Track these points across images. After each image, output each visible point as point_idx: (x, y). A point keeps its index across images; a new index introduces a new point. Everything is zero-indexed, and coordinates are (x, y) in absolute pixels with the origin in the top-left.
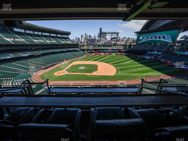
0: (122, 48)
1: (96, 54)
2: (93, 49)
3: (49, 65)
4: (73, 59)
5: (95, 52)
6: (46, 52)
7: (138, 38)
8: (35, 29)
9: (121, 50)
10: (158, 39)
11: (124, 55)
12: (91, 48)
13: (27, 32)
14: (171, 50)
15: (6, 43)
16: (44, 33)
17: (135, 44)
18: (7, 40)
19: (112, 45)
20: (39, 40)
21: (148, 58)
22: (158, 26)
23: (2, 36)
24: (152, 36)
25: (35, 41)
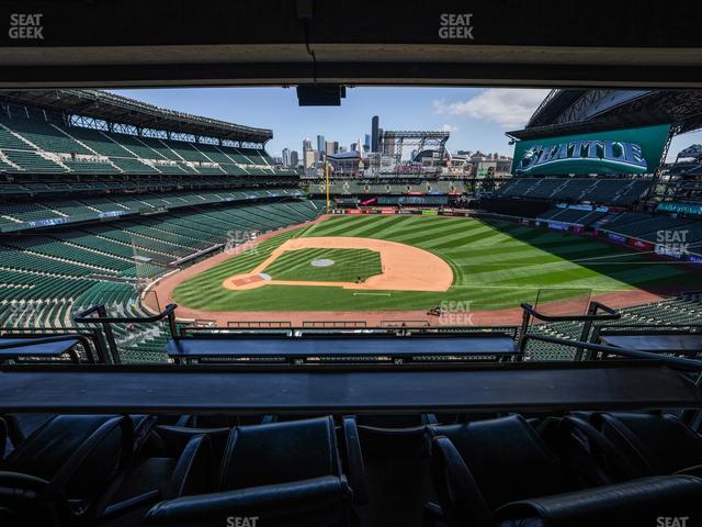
0: (458, 189)
1: (364, 212)
2: (354, 192)
3: (200, 252)
4: (281, 230)
5: (359, 205)
6: (184, 201)
7: (519, 153)
8: (145, 119)
9: (455, 196)
10: (592, 158)
11: (470, 215)
12: (346, 187)
13: (118, 129)
14: (643, 199)
15: (45, 170)
16: (177, 132)
17: (508, 175)
18: (47, 158)
19: (421, 179)
20: (158, 158)
21: (559, 227)
22: (592, 112)
23: (31, 144)
24: (572, 148)
25: (147, 162)
